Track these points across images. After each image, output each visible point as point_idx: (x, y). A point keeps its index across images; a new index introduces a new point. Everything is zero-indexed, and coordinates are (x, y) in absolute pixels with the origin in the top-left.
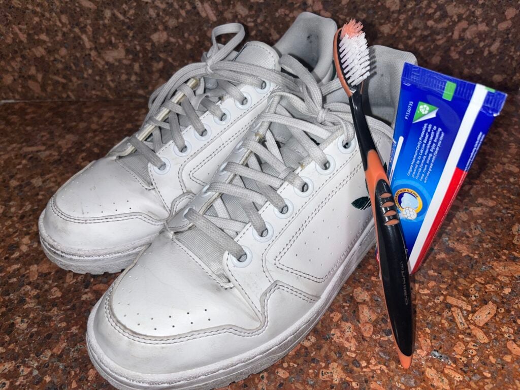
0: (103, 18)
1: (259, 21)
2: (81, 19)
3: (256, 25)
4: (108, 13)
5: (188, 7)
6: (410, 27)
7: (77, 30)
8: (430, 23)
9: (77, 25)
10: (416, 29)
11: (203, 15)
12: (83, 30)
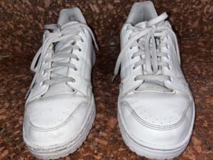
0: (48, 15)
1: (118, 11)
2: (39, 16)
3: (117, 13)
4: (50, 13)
5: (87, 7)
6: (185, 9)
7: (37, 21)
8: (194, 6)
9: (37, 19)
10: (188, 9)
11: (93, 10)
12: (40, 21)
